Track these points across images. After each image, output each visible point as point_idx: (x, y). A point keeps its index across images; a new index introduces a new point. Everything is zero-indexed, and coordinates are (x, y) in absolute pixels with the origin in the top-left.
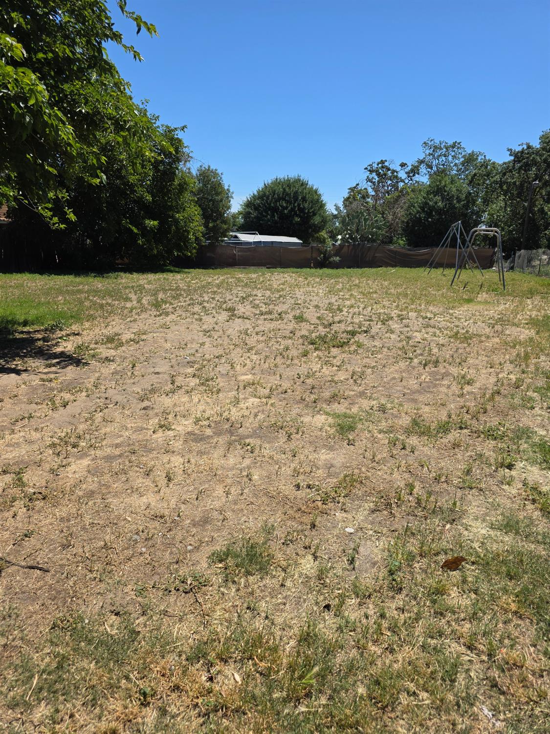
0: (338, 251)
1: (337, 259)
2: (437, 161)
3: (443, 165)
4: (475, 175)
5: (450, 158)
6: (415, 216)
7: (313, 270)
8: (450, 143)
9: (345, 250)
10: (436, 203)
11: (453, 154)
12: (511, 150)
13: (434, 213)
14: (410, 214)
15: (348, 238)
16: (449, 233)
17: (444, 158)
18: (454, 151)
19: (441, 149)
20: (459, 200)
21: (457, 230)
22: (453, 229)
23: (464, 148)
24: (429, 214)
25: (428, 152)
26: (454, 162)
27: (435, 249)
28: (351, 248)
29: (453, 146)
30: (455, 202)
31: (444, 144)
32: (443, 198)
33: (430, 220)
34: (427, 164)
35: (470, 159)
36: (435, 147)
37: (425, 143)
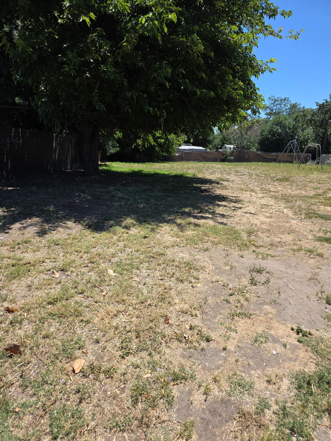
0: (232, 154)
1: (232, 158)
2: (276, 107)
3: (279, 109)
4: (298, 116)
5: (283, 106)
6: (266, 137)
7: (220, 163)
8: (283, 98)
9: (235, 153)
10: (277, 130)
11: (284, 104)
12: (317, 103)
13: (276, 135)
14: (263, 135)
15: (236, 148)
17: (279, 106)
18: (285, 102)
19: (278, 101)
20: (289, 129)
23: (290, 101)
24: (273, 135)
25: (271, 102)
26: (285, 108)
27: (279, 153)
28: (238, 152)
29: (285, 100)
31: (280, 99)
32: (281, 127)
33: (274, 138)
34: (270, 109)
35: (294, 106)
36: (275, 100)
37: (270, 98)
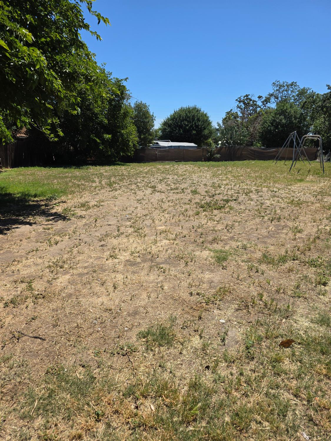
0: (219, 151)
1: (218, 156)
2: (281, 94)
3: (285, 96)
4: (306, 102)
5: (290, 92)
6: (267, 129)
7: (204, 163)
8: (290, 82)
9: (223, 150)
10: (281, 120)
11: (291, 89)
12: (329, 86)
13: (279, 127)
14: (264, 127)
15: (225, 143)
16: (289, 139)
17: (286, 92)
18: (292, 88)
19: (284, 86)
20: (296, 118)
21: (294, 136)
22: (291, 136)
23: (298, 86)
24: (276, 127)
25: (275, 89)
26: (293, 94)
27: (280, 148)
28: (227, 148)
29: (292, 85)
30: (293, 119)
31: (285, 83)
32: (285, 118)
33: (277, 130)
34: (274, 96)
35: (302, 92)
36: (281, 86)
37: (274, 83)
